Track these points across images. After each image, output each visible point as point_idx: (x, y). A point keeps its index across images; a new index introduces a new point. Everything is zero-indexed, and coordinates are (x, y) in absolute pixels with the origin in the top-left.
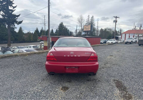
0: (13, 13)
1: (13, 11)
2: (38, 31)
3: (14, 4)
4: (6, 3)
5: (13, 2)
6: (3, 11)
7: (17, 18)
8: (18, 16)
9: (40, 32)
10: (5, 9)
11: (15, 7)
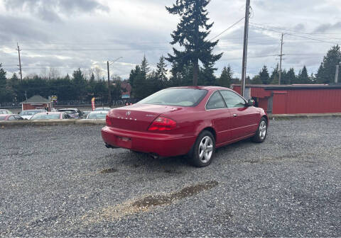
0: (205, 39)
1: (205, 35)
2: (267, 75)
3: (207, 19)
4: (194, 21)
5: (207, 17)
6: (187, 39)
7: (212, 48)
8: (215, 44)
9: (270, 75)
10: (191, 33)
11: (211, 26)
